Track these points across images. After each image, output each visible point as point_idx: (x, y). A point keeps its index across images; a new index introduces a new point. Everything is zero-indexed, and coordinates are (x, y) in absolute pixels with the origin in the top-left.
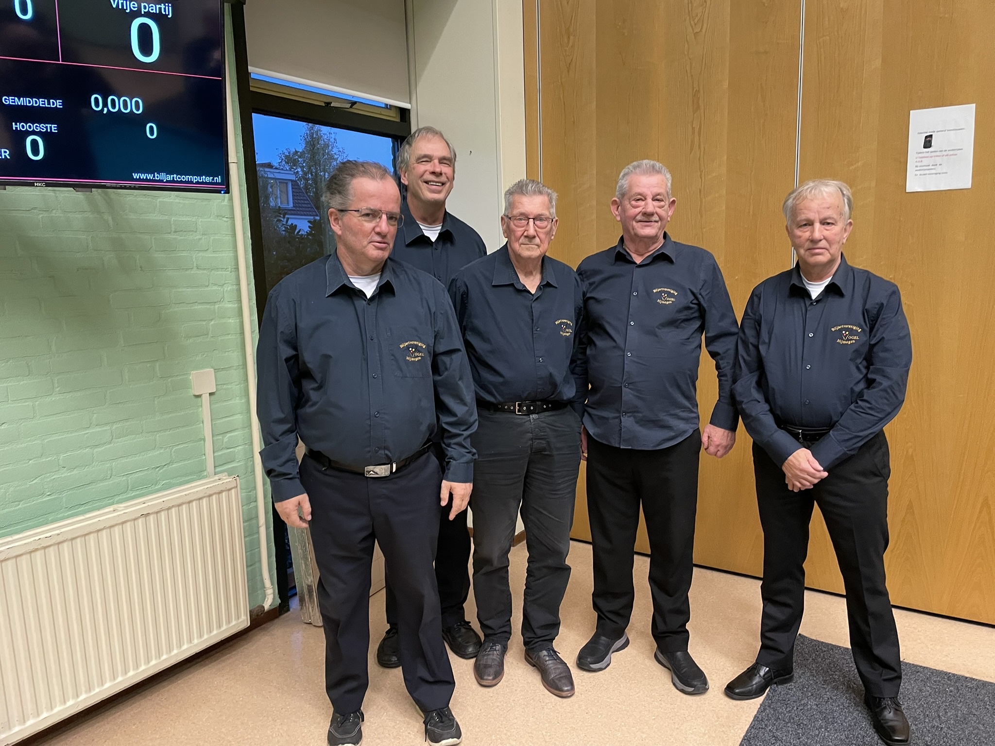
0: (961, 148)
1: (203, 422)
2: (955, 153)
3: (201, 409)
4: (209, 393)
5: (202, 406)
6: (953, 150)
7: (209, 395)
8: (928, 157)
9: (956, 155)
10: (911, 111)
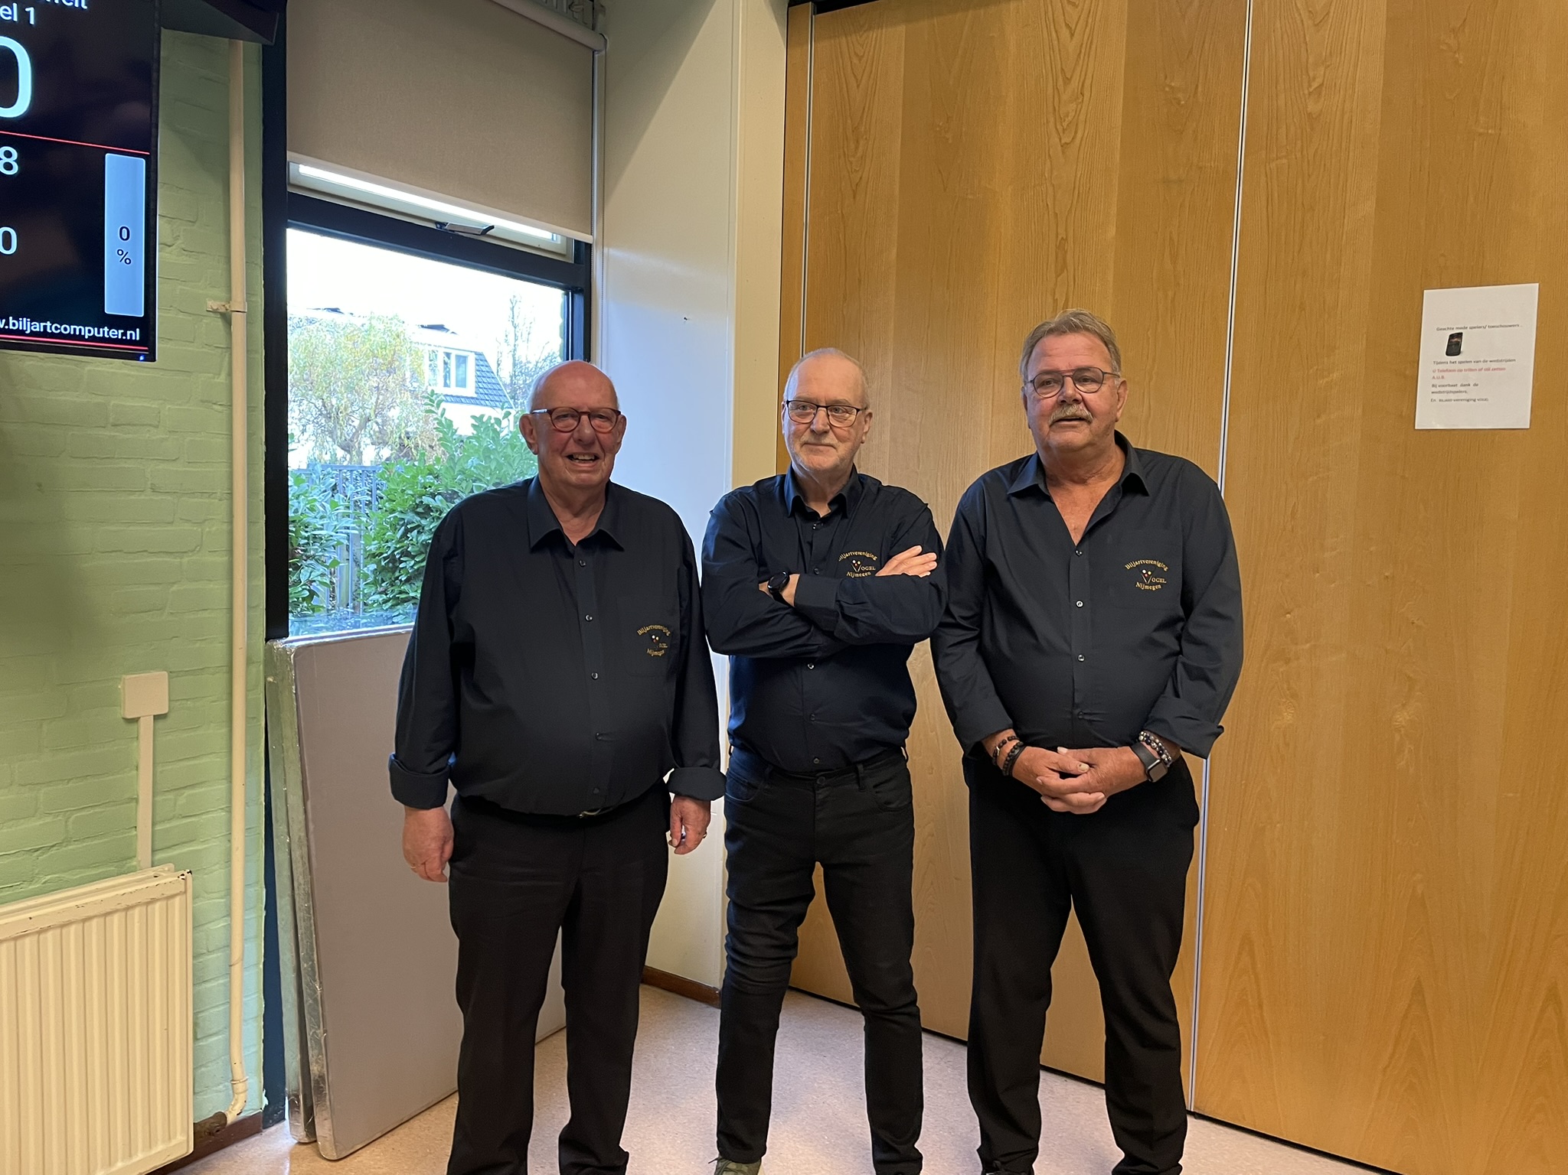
0: (1513, 359)
1: (137, 769)
2: (1502, 367)
3: (135, 744)
4: (154, 716)
5: (137, 738)
6: (1497, 361)
7: (154, 719)
8: (1454, 371)
9: (1504, 369)
10: (1425, 291)
